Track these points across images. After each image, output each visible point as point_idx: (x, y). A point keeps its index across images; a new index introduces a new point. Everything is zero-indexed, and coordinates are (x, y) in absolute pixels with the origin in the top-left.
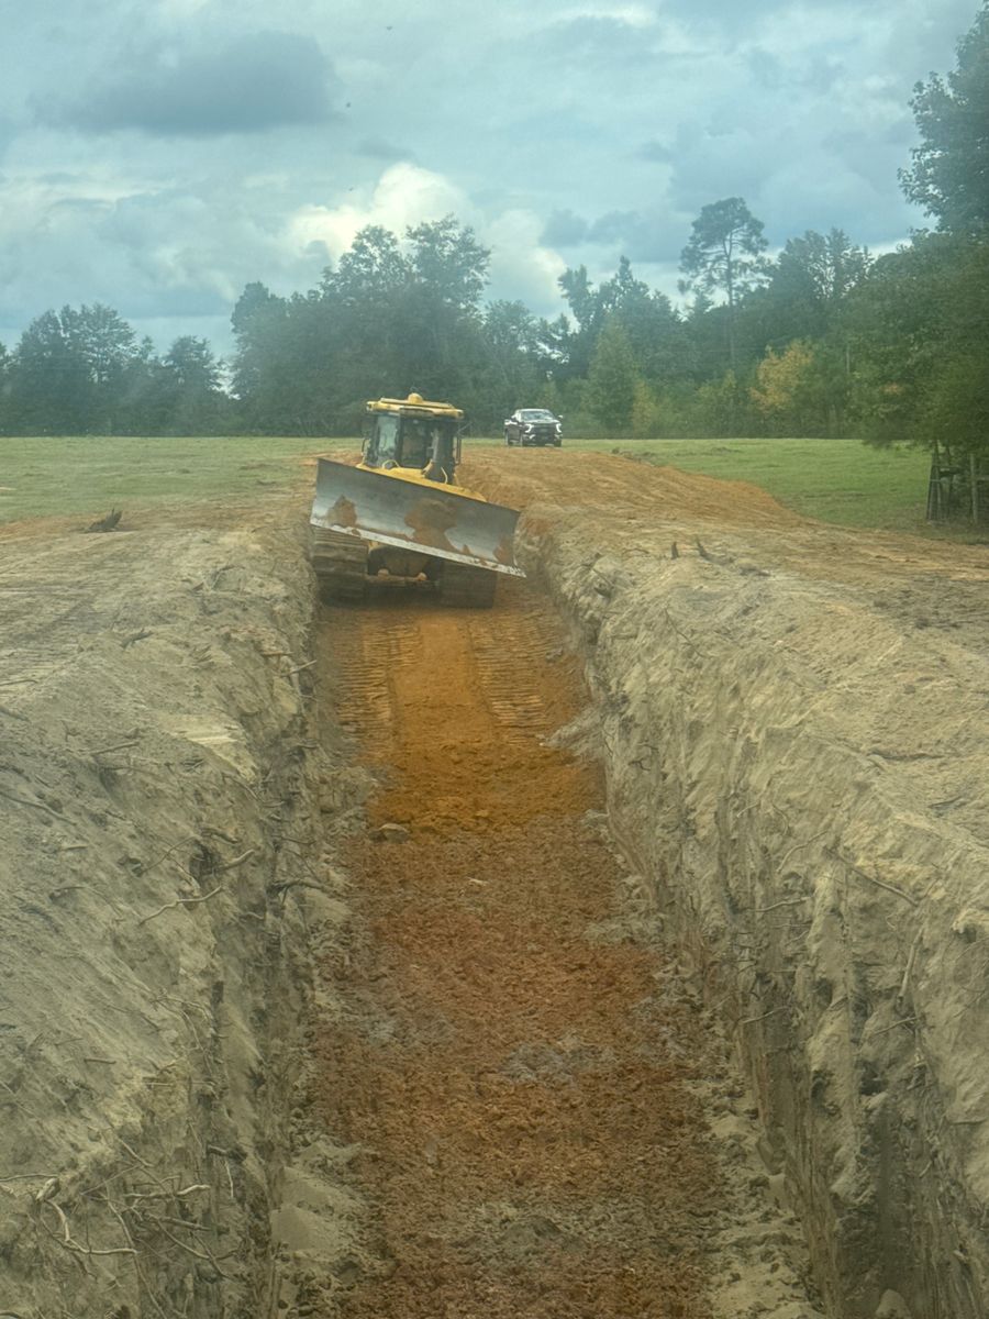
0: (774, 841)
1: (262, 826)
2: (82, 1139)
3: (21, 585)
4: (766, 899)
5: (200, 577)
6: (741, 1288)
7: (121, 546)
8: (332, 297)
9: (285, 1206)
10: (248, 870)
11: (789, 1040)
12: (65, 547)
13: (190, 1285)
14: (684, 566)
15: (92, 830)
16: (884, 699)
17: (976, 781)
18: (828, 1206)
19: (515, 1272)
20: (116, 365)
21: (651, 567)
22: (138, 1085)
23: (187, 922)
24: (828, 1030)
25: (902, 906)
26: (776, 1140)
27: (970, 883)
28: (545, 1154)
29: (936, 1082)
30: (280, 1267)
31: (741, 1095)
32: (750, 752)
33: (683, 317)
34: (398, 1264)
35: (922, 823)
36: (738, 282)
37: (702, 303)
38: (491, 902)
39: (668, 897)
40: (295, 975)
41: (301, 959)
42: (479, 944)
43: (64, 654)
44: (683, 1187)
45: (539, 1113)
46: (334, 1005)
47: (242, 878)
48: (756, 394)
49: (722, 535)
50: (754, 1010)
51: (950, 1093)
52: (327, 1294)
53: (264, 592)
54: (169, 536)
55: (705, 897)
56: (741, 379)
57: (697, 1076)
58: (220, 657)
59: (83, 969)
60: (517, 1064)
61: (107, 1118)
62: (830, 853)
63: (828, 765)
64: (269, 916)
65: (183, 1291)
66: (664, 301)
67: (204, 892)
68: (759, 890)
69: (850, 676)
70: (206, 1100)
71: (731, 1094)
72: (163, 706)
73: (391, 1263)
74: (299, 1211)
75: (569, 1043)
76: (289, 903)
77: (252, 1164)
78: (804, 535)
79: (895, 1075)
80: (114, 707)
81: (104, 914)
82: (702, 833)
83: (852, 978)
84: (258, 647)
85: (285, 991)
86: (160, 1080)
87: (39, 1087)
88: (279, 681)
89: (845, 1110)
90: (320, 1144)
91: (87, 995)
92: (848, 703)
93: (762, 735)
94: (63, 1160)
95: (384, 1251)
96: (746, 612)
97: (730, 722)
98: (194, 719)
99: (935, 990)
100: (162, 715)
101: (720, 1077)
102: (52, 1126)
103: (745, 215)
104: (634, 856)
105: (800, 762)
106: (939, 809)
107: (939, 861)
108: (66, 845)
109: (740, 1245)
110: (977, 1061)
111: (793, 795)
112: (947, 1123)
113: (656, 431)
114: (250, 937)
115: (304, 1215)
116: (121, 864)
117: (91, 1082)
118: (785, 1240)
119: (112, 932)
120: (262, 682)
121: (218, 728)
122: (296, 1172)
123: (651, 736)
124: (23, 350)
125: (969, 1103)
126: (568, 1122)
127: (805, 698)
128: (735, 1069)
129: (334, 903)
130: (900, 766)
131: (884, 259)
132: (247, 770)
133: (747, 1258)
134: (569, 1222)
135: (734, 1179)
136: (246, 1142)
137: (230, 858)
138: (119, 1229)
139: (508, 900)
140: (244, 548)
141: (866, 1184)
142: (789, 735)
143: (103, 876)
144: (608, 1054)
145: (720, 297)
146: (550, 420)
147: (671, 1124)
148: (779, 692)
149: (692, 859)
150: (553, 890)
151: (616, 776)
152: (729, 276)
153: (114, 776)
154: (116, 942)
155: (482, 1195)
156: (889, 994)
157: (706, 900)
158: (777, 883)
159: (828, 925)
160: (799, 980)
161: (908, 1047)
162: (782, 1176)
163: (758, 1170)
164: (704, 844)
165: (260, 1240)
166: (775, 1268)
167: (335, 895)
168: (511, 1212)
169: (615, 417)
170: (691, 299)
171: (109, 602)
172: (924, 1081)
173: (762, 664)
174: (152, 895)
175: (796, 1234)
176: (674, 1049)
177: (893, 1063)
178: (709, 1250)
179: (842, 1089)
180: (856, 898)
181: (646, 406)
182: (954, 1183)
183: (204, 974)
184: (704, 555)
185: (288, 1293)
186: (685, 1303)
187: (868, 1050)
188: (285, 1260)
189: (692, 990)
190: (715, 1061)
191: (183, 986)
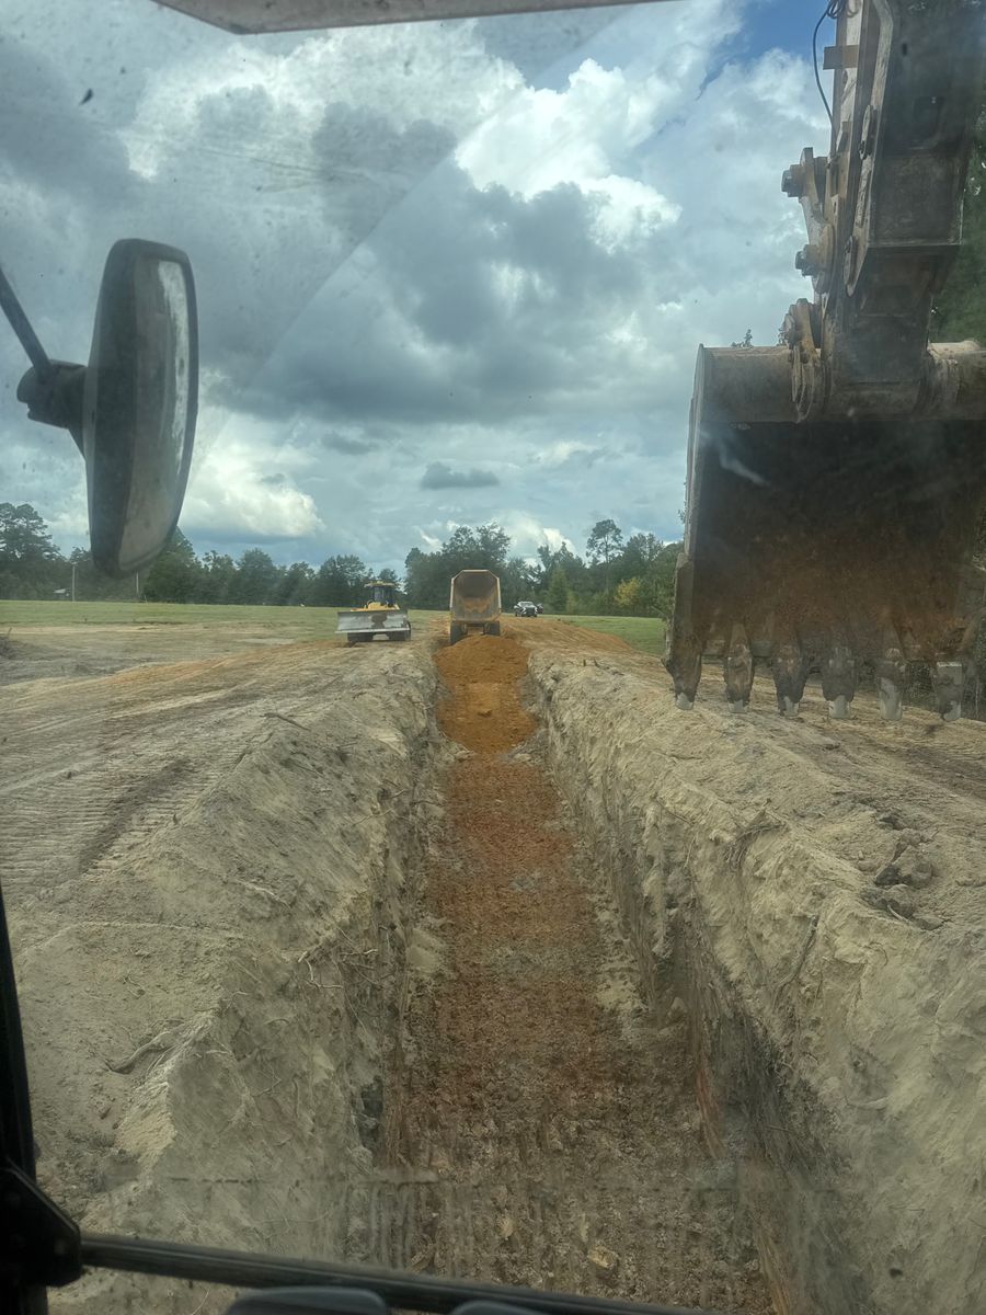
0: (628, 792)
1: (409, 778)
2: (321, 930)
3: (314, 669)
4: (623, 817)
5: (387, 668)
6: (611, 992)
7: (355, 654)
8: (446, 555)
9: (412, 947)
10: (402, 797)
11: (635, 881)
12: (334, 653)
13: (368, 992)
14: (589, 669)
15: (336, 780)
16: (676, 732)
17: (717, 771)
18: (650, 957)
19: (511, 980)
20: (358, 579)
21: (574, 669)
22: (348, 901)
23: (374, 822)
24: (651, 878)
25: (686, 826)
26: (626, 924)
27: (717, 818)
28: (525, 925)
29: (701, 907)
30: (409, 974)
31: (611, 902)
32: (617, 751)
33: (588, 566)
34: (461, 974)
35: (695, 789)
36: (610, 553)
37: (595, 561)
38: (504, 810)
39: (580, 811)
40: (420, 840)
41: (423, 833)
42: (499, 829)
43: (329, 700)
44: (585, 943)
45: (523, 906)
46: (437, 854)
47: (399, 801)
48: (616, 598)
49: (604, 657)
50: (618, 863)
51: (707, 912)
52: (429, 987)
53: (413, 675)
54: (376, 650)
55: (596, 813)
56: (611, 592)
57: (592, 892)
58: (395, 703)
59: (327, 847)
60: (514, 884)
61: (333, 918)
62: (653, 798)
63: (652, 760)
64: (411, 816)
65: (365, 995)
66: (580, 560)
67: (382, 807)
68: (621, 813)
69: (661, 721)
70: (379, 905)
71: (607, 901)
72: (370, 724)
73: (458, 974)
74: (419, 949)
75: (537, 875)
76: (419, 809)
77: (398, 930)
78: (638, 658)
79: (682, 901)
80: (349, 724)
81: (338, 821)
82: (595, 785)
83: (663, 856)
84: (410, 699)
85: (416, 848)
86: (359, 899)
87: (304, 905)
88: (419, 713)
89: (659, 915)
90: (428, 917)
91: (328, 858)
92: (661, 733)
93: (623, 745)
94: (312, 939)
95: (455, 968)
96: (615, 690)
97: (609, 738)
98: (382, 730)
99: (701, 864)
100: (368, 728)
101: (602, 893)
102: (308, 923)
103: (614, 527)
104: (566, 792)
105: (640, 759)
106: (701, 782)
107: (702, 806)
108: (322, 789)
109: (611, 972)
110: (720, 898)
111: (637, 772)
112: (706, 926)
113: (576, 612)
114: (402, 826)
115: (421, 951)
116: (347, 796)
117: (327, 901)
118: (630, 970)
119: (340, 829)
120: (411, 713)
121: (392, 735)
122: (418, 930)
123: (574, 742)
124: (321, 572)
125: (715, 918)
126: (535, 911)
127: (642, 730)
128: (608, 890)
129: (438, 808)
130: (684, 762)
131: (668, 547)
132: (403, 754)
133: (613, 977)
134: (536, 958)
135: (608, 941)
136: (396, 920)
137: (394, 793)
138: (335, 971)
139: (511, 810)
140: (406, 656)
141: (667, 950)
142: (635, 746)
143: (338, 803)
144: (553, 880)
145: (602, 559)
146: (533, 606)
147: (580, 914)
148: (630, 726)
149: (590, 795)
150: (531, 806)
151: (558, 757)
152: (606, 551)
153: (346, 757)
154: (342, 834)
155: (498, 944)
156: (680, 864)
157: (596, 814)
158: (629, 810)
159: (652, 831)
160: (638, 854)
161: (688, 889)
162: (629, 940)
163: (619, 937)
164: (596, 790)
165: (401, 963)
166: (625, 983)
167: (439, 805)
168: (510, 952)
169: (559, 606)
170: (591, 559)
171: (349, 678)
172: (695, 905)
173: (622, 714)
174: (359, 810)
175: (635, 967)
176: (582, 879)
177: (681, 895)
178: (596, 973)
179: (658, 905)
180: (665, 821)
181: (571, 602)
182: (708, 952)
183: (380, 845)
184: (596, 665)
185: (412, 986)
186: (587, 998)
187: (670, 889)
188: (412, 971)
189: (590, 853)
190: (599, 886)
191: (371, 853)
